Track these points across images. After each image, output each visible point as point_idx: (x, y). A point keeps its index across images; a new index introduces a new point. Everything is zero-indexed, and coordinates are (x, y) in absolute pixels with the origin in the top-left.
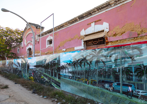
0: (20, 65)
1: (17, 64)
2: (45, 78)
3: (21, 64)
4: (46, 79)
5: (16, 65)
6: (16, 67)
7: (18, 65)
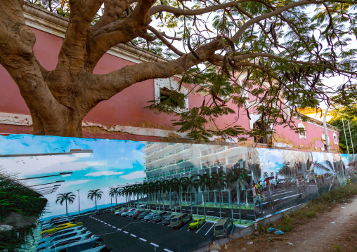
0: (333, 165)
1: (325, 165)
2: (209, 219)
3: (334, 163)
4: (215, 221)
5: (323, 167)
6: (325, 172)
7: (329, 167)
